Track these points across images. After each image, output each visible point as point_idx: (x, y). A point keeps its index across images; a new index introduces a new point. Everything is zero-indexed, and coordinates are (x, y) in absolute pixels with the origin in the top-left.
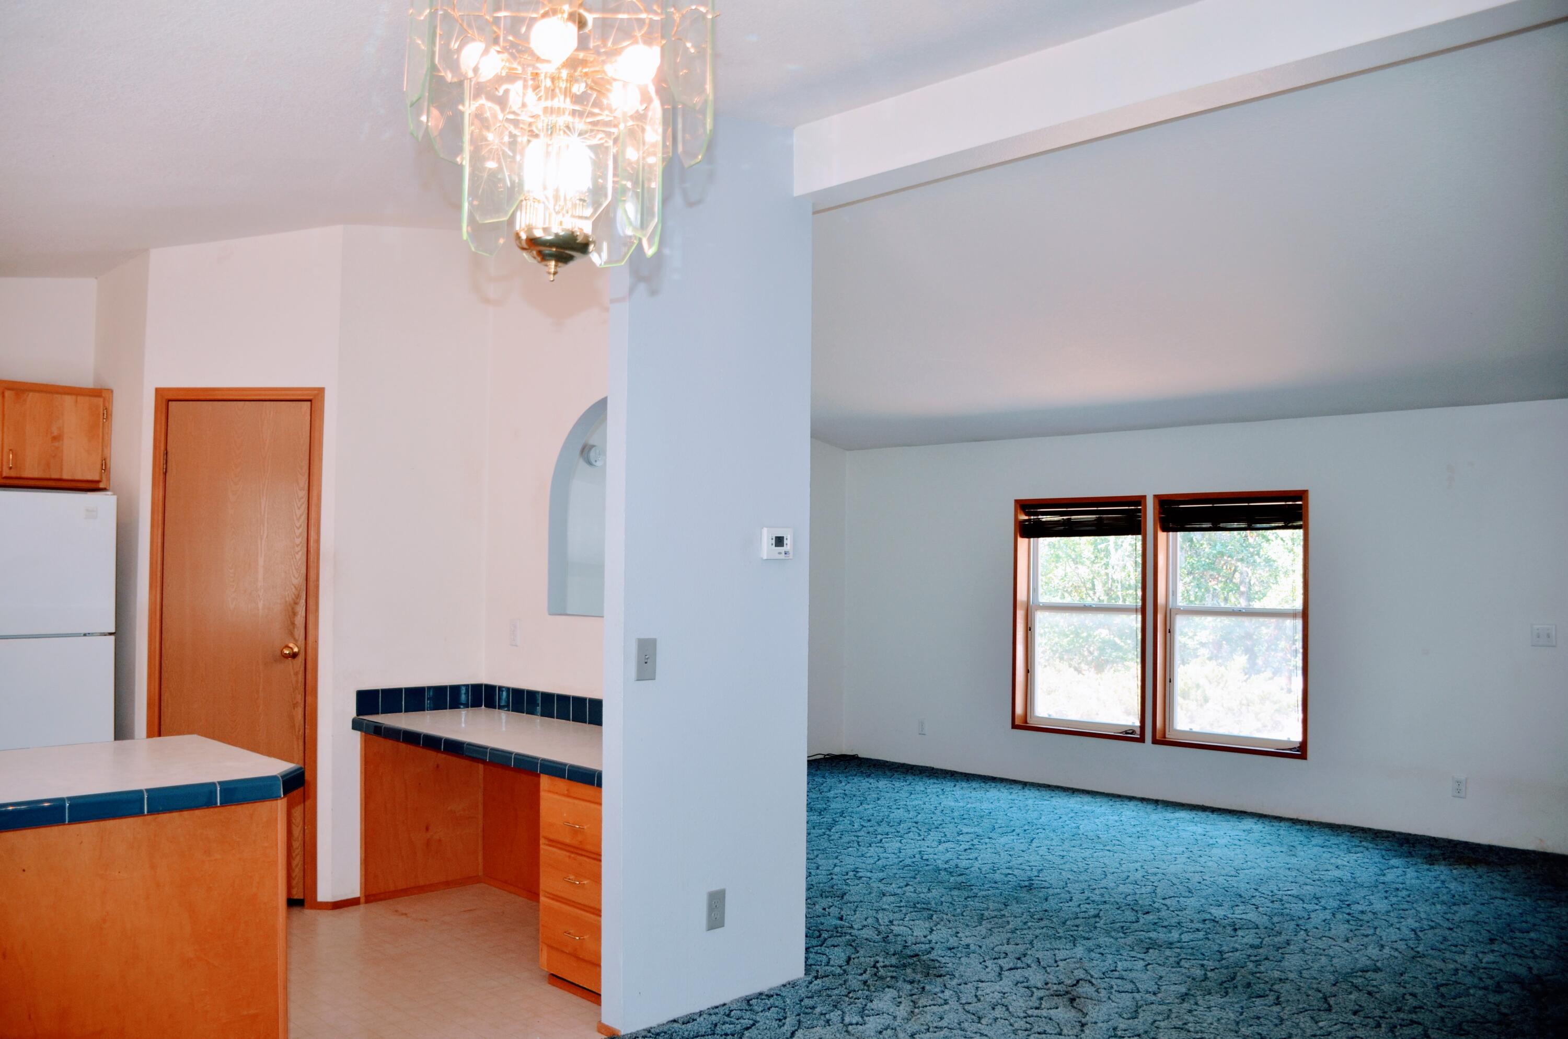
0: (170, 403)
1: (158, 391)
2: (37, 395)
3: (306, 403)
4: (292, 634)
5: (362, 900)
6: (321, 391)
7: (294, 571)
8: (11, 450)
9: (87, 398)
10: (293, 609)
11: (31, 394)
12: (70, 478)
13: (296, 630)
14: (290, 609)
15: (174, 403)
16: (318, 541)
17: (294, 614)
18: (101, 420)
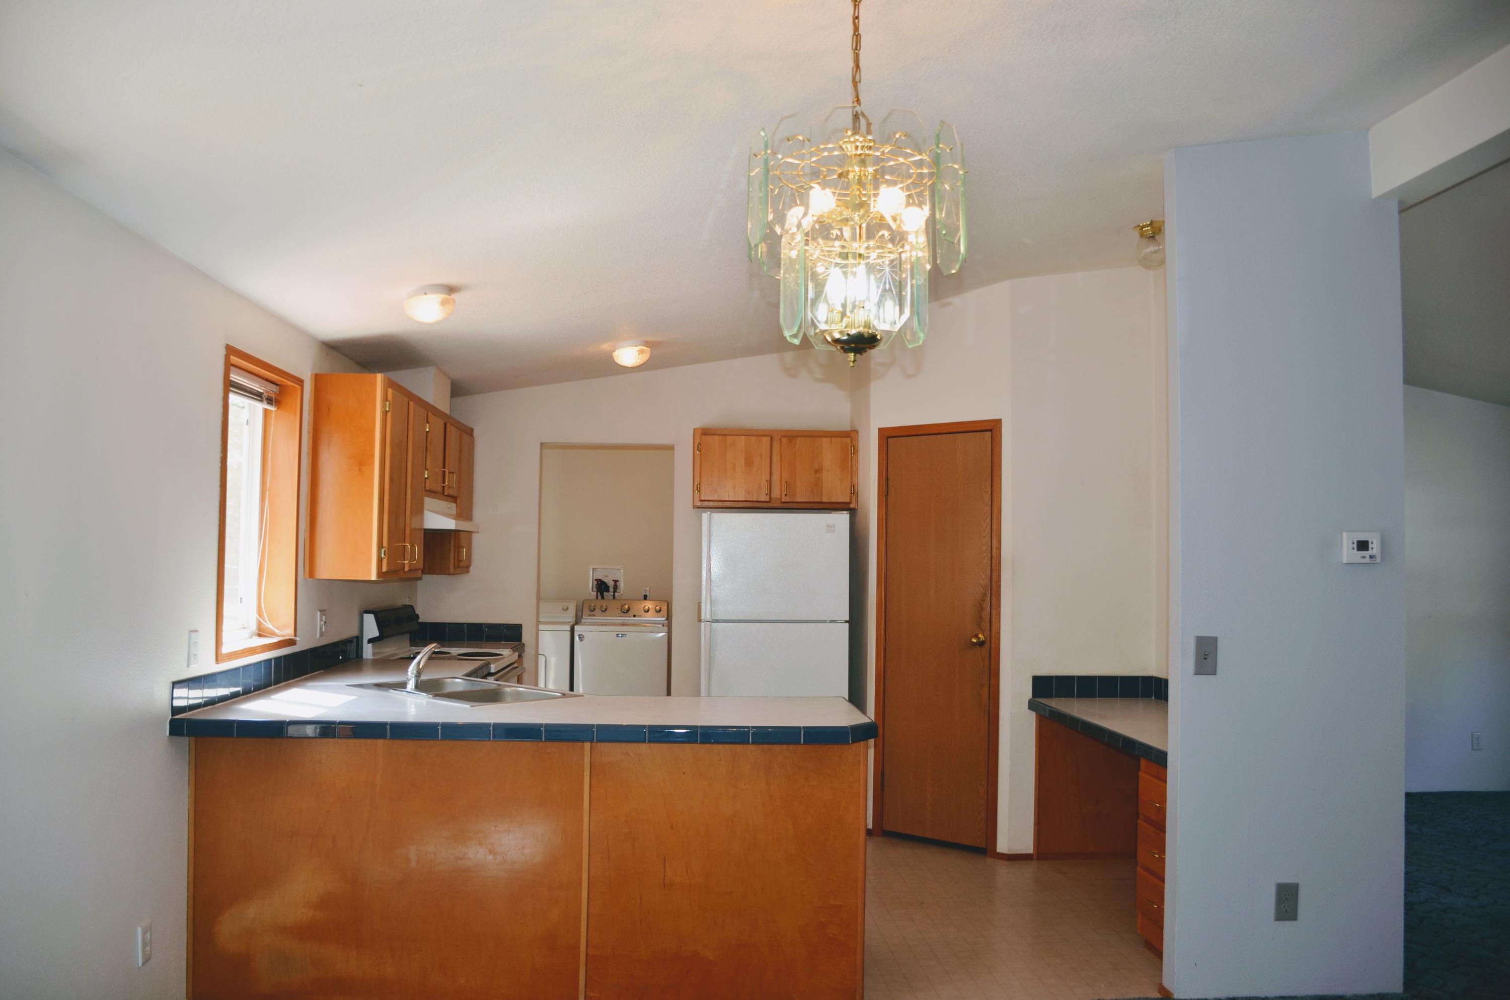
0: (889, 439)
1: (880, 430)
2: (803, 439)
3: (988, 432)
4: (979, 626)
5: (1035, 857)
6: (999, 421)
7: (982, 573)
8: (786, 482)
9: (839, 439)
10: (980, 605)
11: (799, 438)
12: (828, 501)
13: (983, 623)
14: (978, 605)
15: (892, 439)
16: (999, 548)
17: (982, 609)
18: (850, 454)
